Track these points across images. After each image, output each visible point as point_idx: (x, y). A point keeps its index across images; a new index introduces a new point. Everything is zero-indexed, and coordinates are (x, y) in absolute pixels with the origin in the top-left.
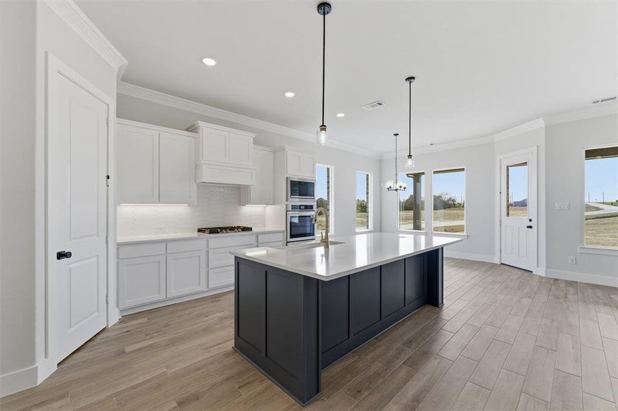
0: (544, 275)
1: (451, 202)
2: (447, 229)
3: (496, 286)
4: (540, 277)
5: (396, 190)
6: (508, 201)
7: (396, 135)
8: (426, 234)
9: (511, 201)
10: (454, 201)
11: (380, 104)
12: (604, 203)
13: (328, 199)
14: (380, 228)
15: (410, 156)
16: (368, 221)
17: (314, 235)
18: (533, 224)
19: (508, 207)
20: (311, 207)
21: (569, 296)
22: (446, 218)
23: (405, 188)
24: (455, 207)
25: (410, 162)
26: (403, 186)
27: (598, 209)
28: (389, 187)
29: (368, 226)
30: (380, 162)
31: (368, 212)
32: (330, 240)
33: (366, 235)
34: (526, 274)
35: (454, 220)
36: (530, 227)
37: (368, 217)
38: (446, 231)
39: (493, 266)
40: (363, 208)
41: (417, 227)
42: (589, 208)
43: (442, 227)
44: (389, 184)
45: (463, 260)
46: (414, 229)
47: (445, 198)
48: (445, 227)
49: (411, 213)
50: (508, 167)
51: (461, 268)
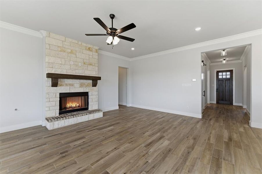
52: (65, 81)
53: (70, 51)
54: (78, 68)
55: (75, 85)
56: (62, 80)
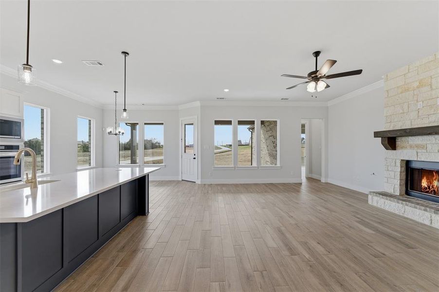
0: (200, 183)
1: (157, 144)
2: (154, 162)
3: (179, 194)
4: (199, 184)
5: (116, 134)
6: (185, 144)
7: (116, 92)
8: (139, 166)
9: (186, 145)
10: (159, 143)
11: (101, 64)
12: (222, 146)
13: (43, 139)
14: (101, 164)
15: (125, 110)
16: (90, 160)
17: (20, 177)
18: (196, 157)
19: (185, 148)
20: (17, 147)
21: (209, 192)
22: (153, 155)
23: (123, 133)
24: (160, 147)
25: (125, 114)
26: (122, 132)
27: (221, 149)
28: (109, 131)
29: (90, 164)
30: (102, 111)
31: (90, 152)
32: (39, 179)
33: (88, 171)
34: (193, 184)
35: (159, 156)
36: (195, 158)
37: (90, 156)
38: (154, 163)
39: (178, 182)
40: (85, 148)
41: (133, 162)
42: (217, 148)
43: (150, 161)
44: (109, 130)
45: (162, 181)
46: (131, 164)
47: (154, 141)
48: (153, 161)
49: (129, 152)
50: (185, 125)
51: (161, 186)
52: (409, 140)
53: (418, 84)
54: (434, 111)
55: (429, 147)
56: (403, 139)
